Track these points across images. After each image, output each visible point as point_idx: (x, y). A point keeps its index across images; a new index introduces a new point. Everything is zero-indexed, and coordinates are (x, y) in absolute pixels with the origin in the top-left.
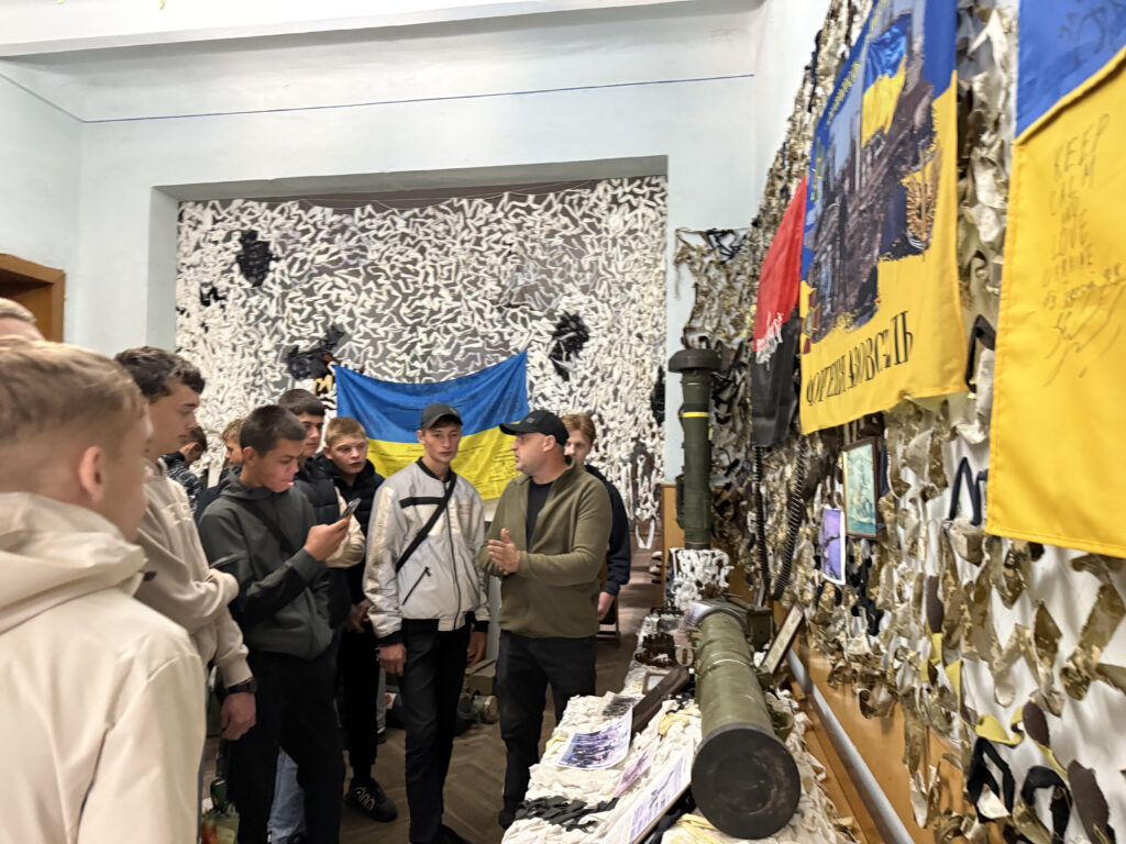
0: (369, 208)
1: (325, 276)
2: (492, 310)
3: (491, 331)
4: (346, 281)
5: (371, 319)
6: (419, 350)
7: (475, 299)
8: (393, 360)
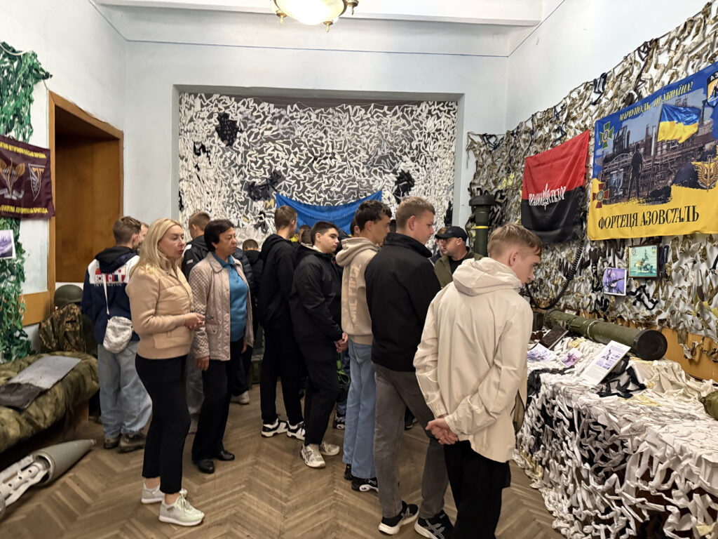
0: (295, 106)
1: (270, 143)
2: (363, 168)
3: (363, 179)
4: (282, 147)
5: (297, 169)
6: (323, 188)
7: (355, 161)
8: (308, 192)
